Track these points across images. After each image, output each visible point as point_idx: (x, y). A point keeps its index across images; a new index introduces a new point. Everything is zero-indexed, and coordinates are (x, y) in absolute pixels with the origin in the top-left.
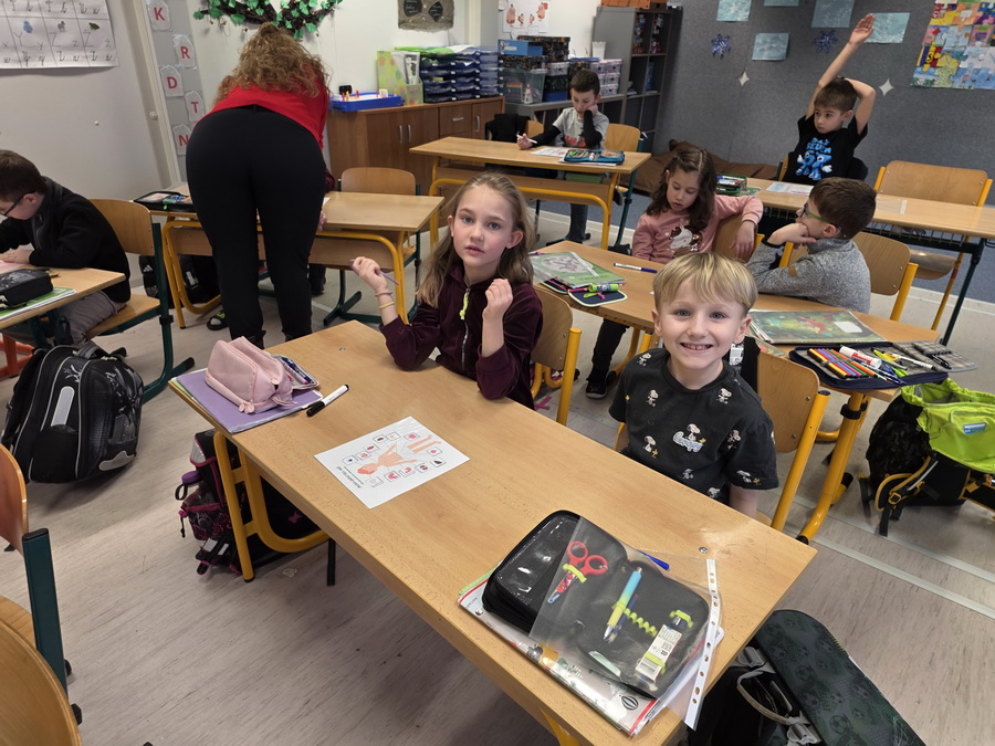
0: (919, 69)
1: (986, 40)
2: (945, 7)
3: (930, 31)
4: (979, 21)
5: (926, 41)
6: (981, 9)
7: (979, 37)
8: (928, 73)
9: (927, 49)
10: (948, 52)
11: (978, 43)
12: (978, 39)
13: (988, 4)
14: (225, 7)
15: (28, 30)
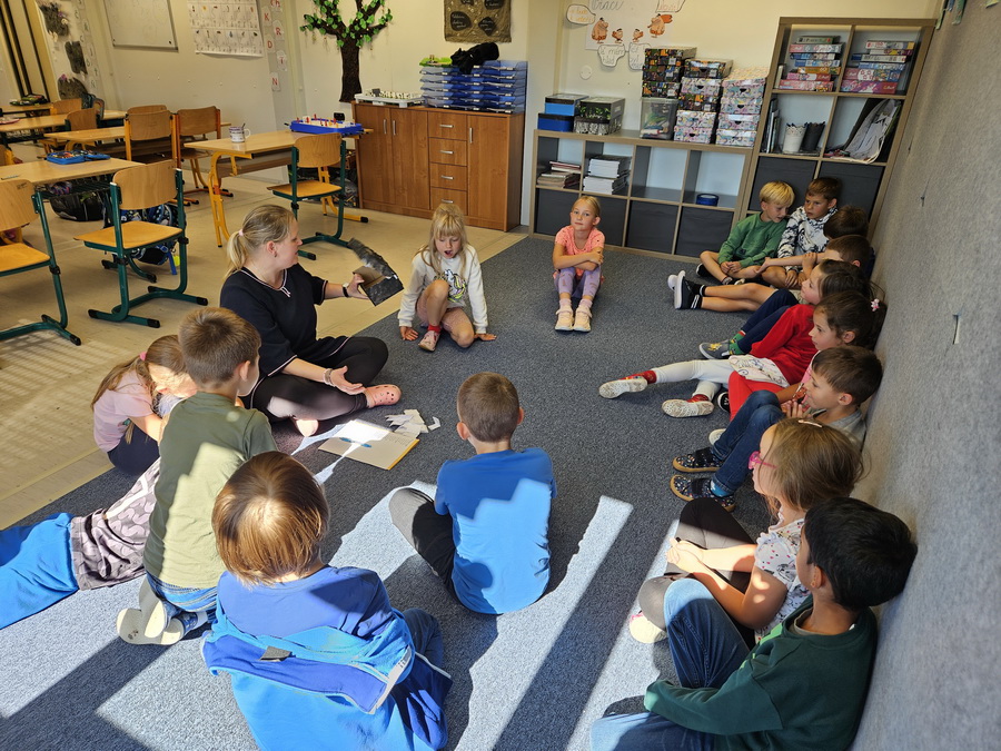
14: (315, 24)
15: (231, 35)
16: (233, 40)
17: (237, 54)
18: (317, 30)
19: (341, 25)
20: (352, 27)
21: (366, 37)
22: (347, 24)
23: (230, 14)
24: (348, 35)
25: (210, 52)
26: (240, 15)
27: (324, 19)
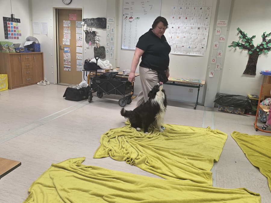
14: (238, 45)
15: (189, 48)
16: (190, 49)
17: (190, 54)
18: (237, 48)
19: (252, 46)
20: (258, 47)
21: (266, 51)
22: (255, 46)
23: (191, 40)
24: (256, 50)
25: (175, 53)
26: (196, 40)
27: (243, 43)
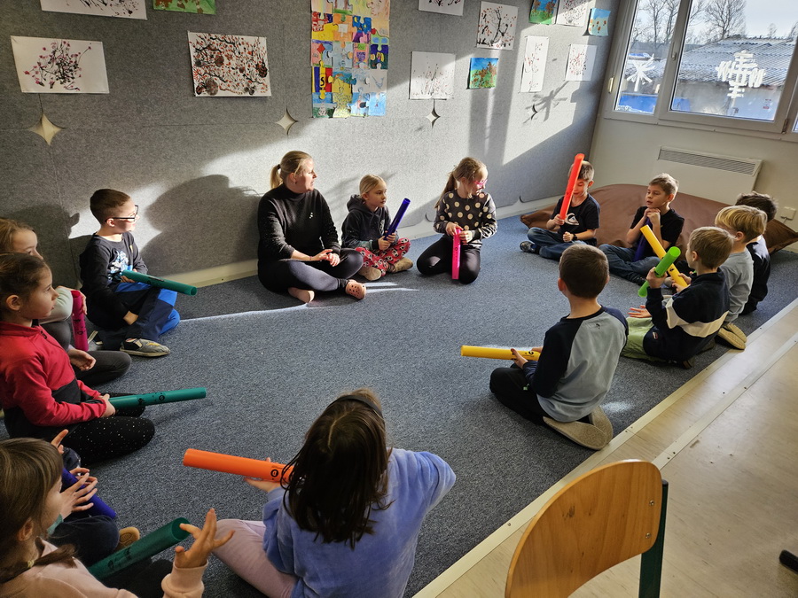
0: (315, 96)
1: (366, 61)
2: (322, 17)
3: (315, 47)
4: (357, 40)
5: (315, 61)
6: (354, 24)
7: (361, 57)
8: (325, 100)
9: (317, 70)
10: (338, 75)
11: (361, 65)
12: (360, 60)
13: (359, 18)
